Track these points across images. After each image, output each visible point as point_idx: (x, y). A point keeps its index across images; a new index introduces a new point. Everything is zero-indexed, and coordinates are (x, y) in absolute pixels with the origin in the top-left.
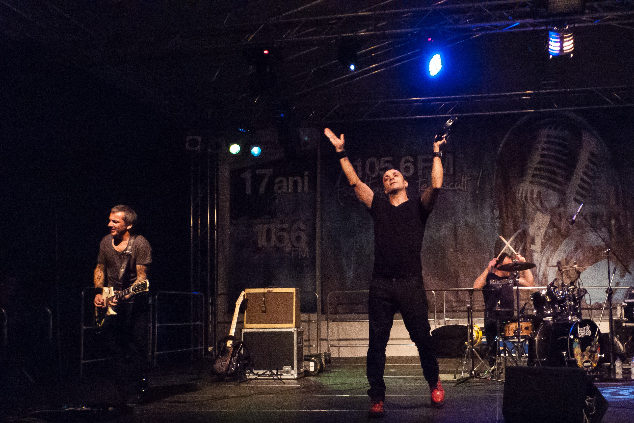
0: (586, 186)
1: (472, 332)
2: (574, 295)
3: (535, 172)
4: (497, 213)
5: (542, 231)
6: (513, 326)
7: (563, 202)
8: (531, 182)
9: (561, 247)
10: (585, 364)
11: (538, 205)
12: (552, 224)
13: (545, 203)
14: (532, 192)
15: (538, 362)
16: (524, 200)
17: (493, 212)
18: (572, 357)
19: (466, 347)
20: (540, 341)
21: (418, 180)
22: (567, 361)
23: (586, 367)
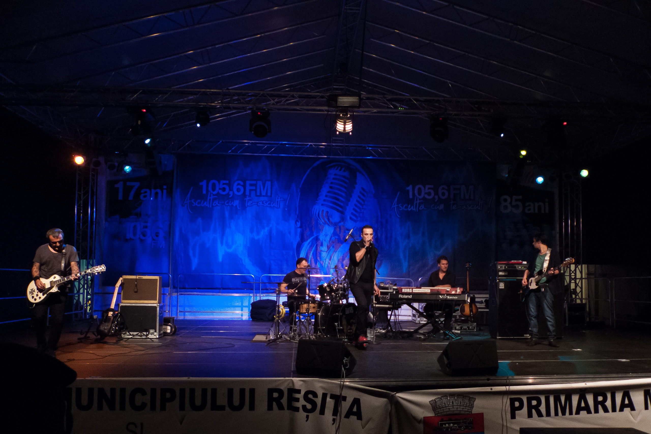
0: (358, 210)
1: (279, 309)
2: (344, 286)
3: (325, 198)
4: (299, 224)
5: (328, 238)
6: (305, 306)
7: (343, 219)
8: (322, 205)
9: (340, 249)
10: (349, 331)
11: (327, 220)
12: (335, 234)
13: (331, 219)
14: (323, 211)
15: (320, 329)
16: (318, 217)
17: (296, 223)
18: (341, 327)
19: (274, 318)
20: (322, 315)
21: (246, 198)
22: (338, 329)
23: (349, 332)
